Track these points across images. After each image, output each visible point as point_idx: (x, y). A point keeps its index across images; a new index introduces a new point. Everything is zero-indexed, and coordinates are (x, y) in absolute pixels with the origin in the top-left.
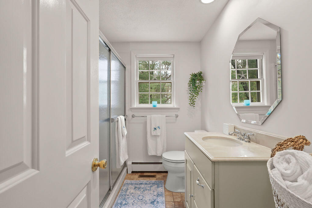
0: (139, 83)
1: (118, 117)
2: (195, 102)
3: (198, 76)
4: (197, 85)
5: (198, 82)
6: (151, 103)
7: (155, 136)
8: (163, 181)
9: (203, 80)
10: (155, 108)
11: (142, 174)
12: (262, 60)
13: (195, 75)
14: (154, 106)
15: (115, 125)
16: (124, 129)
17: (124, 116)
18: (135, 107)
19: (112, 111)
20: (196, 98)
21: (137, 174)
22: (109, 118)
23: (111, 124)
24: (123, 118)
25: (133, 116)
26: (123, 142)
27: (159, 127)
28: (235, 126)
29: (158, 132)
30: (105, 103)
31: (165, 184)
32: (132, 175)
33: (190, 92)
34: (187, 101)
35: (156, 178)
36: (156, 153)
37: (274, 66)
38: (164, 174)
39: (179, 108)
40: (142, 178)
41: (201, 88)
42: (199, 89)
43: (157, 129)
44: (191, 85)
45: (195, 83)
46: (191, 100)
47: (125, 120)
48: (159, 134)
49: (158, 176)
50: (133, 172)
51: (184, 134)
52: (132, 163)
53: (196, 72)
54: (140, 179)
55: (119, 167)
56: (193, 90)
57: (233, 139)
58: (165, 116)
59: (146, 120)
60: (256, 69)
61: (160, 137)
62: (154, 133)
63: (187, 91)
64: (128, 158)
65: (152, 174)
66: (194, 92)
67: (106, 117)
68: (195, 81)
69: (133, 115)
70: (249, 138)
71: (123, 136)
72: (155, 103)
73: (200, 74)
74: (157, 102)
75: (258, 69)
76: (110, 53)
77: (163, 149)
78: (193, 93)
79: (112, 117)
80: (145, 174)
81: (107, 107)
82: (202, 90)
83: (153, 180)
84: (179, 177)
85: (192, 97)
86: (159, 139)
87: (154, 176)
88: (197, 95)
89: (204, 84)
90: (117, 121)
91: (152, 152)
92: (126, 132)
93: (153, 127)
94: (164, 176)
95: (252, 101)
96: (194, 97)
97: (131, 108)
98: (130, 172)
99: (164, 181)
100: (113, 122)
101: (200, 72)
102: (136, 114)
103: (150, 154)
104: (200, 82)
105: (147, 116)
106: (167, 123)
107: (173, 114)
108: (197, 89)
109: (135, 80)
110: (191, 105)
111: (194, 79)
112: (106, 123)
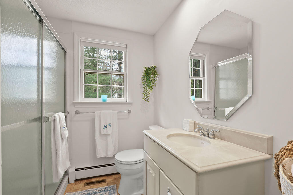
0: (85, 73)
1: (56, 115)
2: (149, 96)
3: (152, 70)
4: (151, 79)
5: (152, 76)
6: (100, 97)
7: (105, 134)
8: (115, 185)
9: (157, 74)
10: (104, 103)
11: (89, 181)
12: (204, 61)
13: (149, 69)
14: (104, 101)
15: (50, 125)
16: (64, 129)
17: (64, 112)
18: (80, 101)
19: (44, 106)
20: (150, 92)
21: (82, 182)
22: (39, 117)
23: (44, 125)
24: (62, 115)
25: (77, 113)
26: (63, 148)
27: (110, 125)
28: (194, 121)
29: (109, 130)
30: (34, 96)
31: (117, 189)
32: (76, 184)
33: (143, 86)
34: (141, 96)
35: (106, 183)
36: (107, 153)
37: (213, 67)
38: (116, 176)
39: (132, 103)
40: (89, 186)
41: (155, 82)
42: (153, 83)
43: (107, 126)
44: (145, 78)
45: (149, 77)
46: (145, 95)
47: (66, 117)
48: (110, 132)
49: (109, 180)
50: (76, 180)
51: (143, 133)
52: (76, 169)
53: (150, 66)
54: (87, 188)
55: (56, 181)
56: (147, 85)
57: (196, 136)
58: (117, 112)
59: (95, 116)
60: (199, 68)
61: (111, 136)
62: (104, 132)
63: (140, 85)
64: (70, 165)
65: (102, 179)
66: (148, 86)
67: (36, 115)
68: (149, 75)
69: (77, 111)
70: (214, 135)
71: (62, 139)
72: (104, 97)
73: (154, 68)
74: (107, 96)
75: (201, 69)
76: (42, 26)
77: (115, 149)
78: (147, 88)
79: (44, 115)
80: (93, 180)
81: (36, 100)
82: (156, 85)
83: (103, 186)
84: (135, 179)
85: (146, 92)
86: (109, 138)
87: (103, 181)
88: (151, 89)
89: (158, 79)
90: (54, 120)
91: (101, 154)
92: (67, 134)
93: (103, 124)
94: (116, 179)
95: (196, 97)
96: (148, 92)
97: (74, 103)
98: (72, 181)
99: (117, 185)
100: (46, 122)
101: (154, 67)
102: (80, 110)
103: (99, 156)
104: (155, 77)
105: (96, 112)
106: (118, 119)
107: (125, 109)
108: (152, 83)
109: (80, 68)
110: (145, 99)
111: (148, 73)
112: (36, 124)
